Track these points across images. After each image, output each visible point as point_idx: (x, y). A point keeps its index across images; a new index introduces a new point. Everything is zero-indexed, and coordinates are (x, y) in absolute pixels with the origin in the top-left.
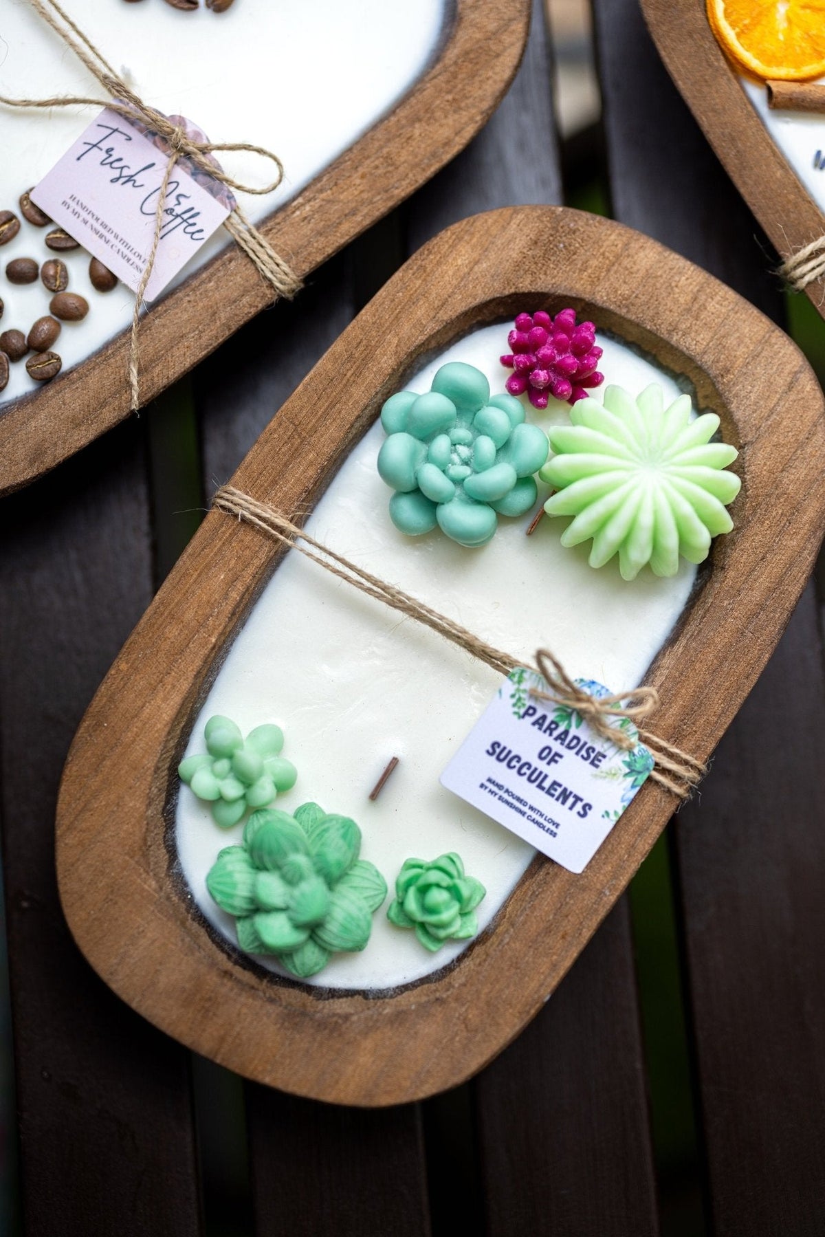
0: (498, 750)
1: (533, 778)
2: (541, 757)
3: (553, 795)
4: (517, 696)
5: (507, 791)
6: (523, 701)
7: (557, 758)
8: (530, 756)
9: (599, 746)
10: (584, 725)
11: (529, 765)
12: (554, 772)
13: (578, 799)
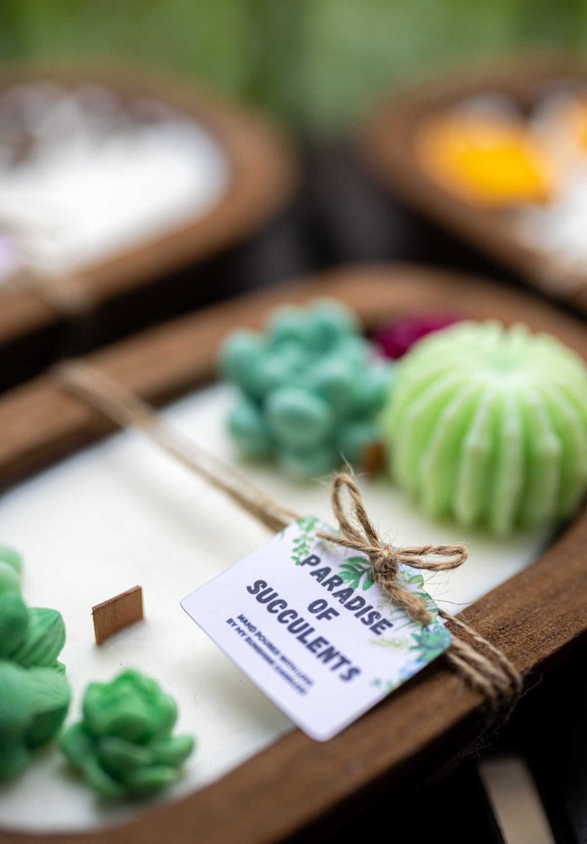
0: (261, 590)
1: (296, 628)
2: (311, 608)
3: (314, 651)
4: (301, 542)
5: (259, 634)
6: (306, 549)
7: (330, 614)
8: (299, 604)
9: (386, 612)
10: (374, 588)
11: (294, 614)
12: (321, 628)
13: (344, 661)
